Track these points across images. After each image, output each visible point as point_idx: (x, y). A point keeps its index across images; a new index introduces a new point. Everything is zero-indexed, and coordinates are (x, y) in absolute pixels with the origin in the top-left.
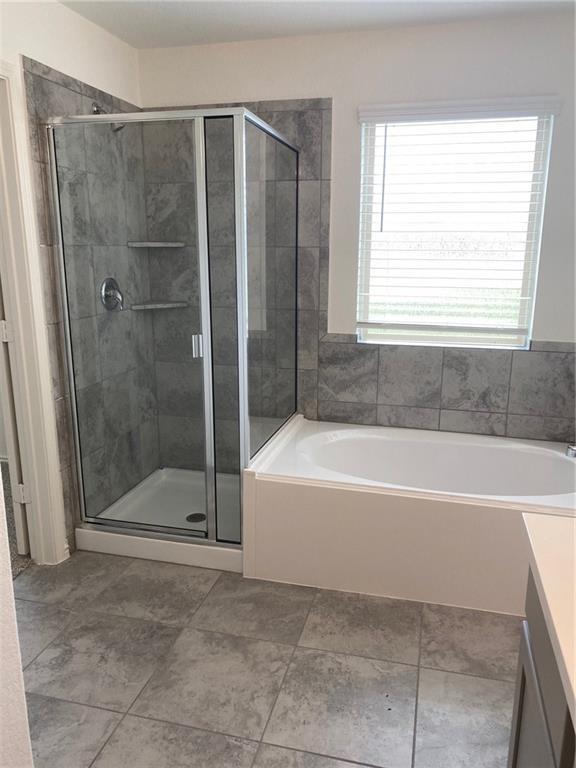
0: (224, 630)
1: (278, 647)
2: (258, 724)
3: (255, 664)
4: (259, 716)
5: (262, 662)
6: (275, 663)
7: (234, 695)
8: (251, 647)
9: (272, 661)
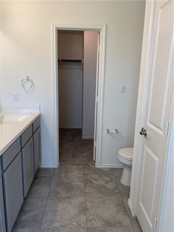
0: (117, 228)
1: (93, 225)
2: (87, 200)
3: (98, 216)
4: (88, 202)
5: (96, 218)
6: (92, 218)
7: (98, 206)
8: (103, 223)
9: (93, 219)
